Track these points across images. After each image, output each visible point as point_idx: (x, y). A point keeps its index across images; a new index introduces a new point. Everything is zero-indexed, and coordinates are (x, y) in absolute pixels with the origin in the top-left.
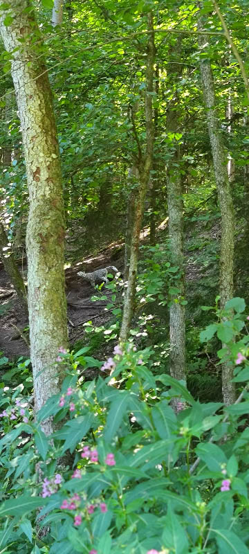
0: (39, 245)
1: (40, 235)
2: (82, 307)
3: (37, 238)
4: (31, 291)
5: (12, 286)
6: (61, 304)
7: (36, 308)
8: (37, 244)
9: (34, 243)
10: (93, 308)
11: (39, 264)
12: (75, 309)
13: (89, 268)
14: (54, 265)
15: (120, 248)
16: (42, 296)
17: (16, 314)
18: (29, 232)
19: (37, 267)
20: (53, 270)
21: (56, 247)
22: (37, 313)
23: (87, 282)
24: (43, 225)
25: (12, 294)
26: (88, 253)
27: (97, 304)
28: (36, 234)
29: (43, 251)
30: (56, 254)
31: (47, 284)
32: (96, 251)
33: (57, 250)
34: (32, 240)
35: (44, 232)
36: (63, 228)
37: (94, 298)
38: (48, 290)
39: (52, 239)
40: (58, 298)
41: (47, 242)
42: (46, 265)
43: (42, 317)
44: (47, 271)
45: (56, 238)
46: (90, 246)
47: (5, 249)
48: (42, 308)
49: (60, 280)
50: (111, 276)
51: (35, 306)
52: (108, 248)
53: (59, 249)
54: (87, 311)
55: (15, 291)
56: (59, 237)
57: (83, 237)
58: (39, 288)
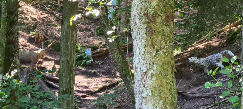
0: (145, 26)
1: (146, 14)
2: (195, 95)
3: (144, 18)
4: (138, 76)
5: (118, 74)
6: (170, 90)
7: (143, 95)
8: (142, 25)
9: (140, 24)
10: (207, 97)
11: (145, 46)
12: (187, 98)
13: (201, 54)
14: (162, 47)
15: (236, 30)
16: (150, 82)
17: (123, 104)
18: (134, 12)
19: (143, 50)
20: (161, 52)
21: (165, 28)
22: (144, 100)
23: (200, 69)
24: (150, 4)
25: (118, 83)
26: (200, 37)
27: (212, 92)
28: (142, 14)
29: (150, 32)
30: (164, 35)
31: (155, 68)
32: (209, 34)
33: (165, 31)
34: (137, 21)
35: (151, 11)
36: (172, 7)
37: (208, 85)
38: (156, 75)
39: (159, 19)
40: (167, 83)
41: (155, 22)
42: (154, 48)
43: (150, 104)
44: (154, 54)
45: (164, 17)
46: (202, 29)
47: (109, 33)
48: (150, 94)
49: (169, 63)
50: (226, 60)
51: (142, 92)
52: (222, 31)
53: (167, 30)
54: (200, 100)
55: (121, 79)
56: (167, 17)
57: (193, 19)
58: (146, 72)
